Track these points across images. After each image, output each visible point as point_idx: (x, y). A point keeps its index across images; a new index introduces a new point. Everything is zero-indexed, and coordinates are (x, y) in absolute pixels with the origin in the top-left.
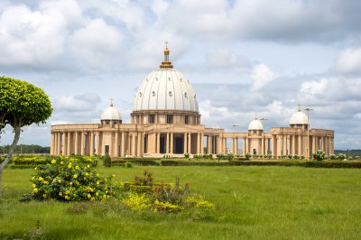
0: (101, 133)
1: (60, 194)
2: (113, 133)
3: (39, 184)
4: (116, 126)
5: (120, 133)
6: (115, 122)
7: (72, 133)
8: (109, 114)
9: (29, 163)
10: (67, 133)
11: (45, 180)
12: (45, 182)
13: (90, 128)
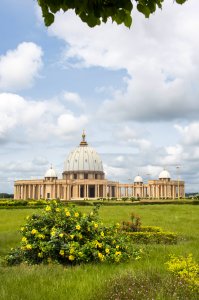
0: (45, 185)
1: (62, 253)
2: (52, 185)
3: (32, 239)
4: (54, 181)
5: (56, 185)
6: (53, 178)
7: (27, 186)
8: (50, 173)
10: (24, 186)
11: (40, 232)
12: (41, 236)
13: (38, 182)
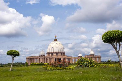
0: (40, 58)
2: (43, 58)
4: (44, 56)
5: (45, 58)
6: (43, 55)
7: (32, 59)
8: (42, 53)
9: (35, 65)
10: (30, 59)
13: (37, 57)
